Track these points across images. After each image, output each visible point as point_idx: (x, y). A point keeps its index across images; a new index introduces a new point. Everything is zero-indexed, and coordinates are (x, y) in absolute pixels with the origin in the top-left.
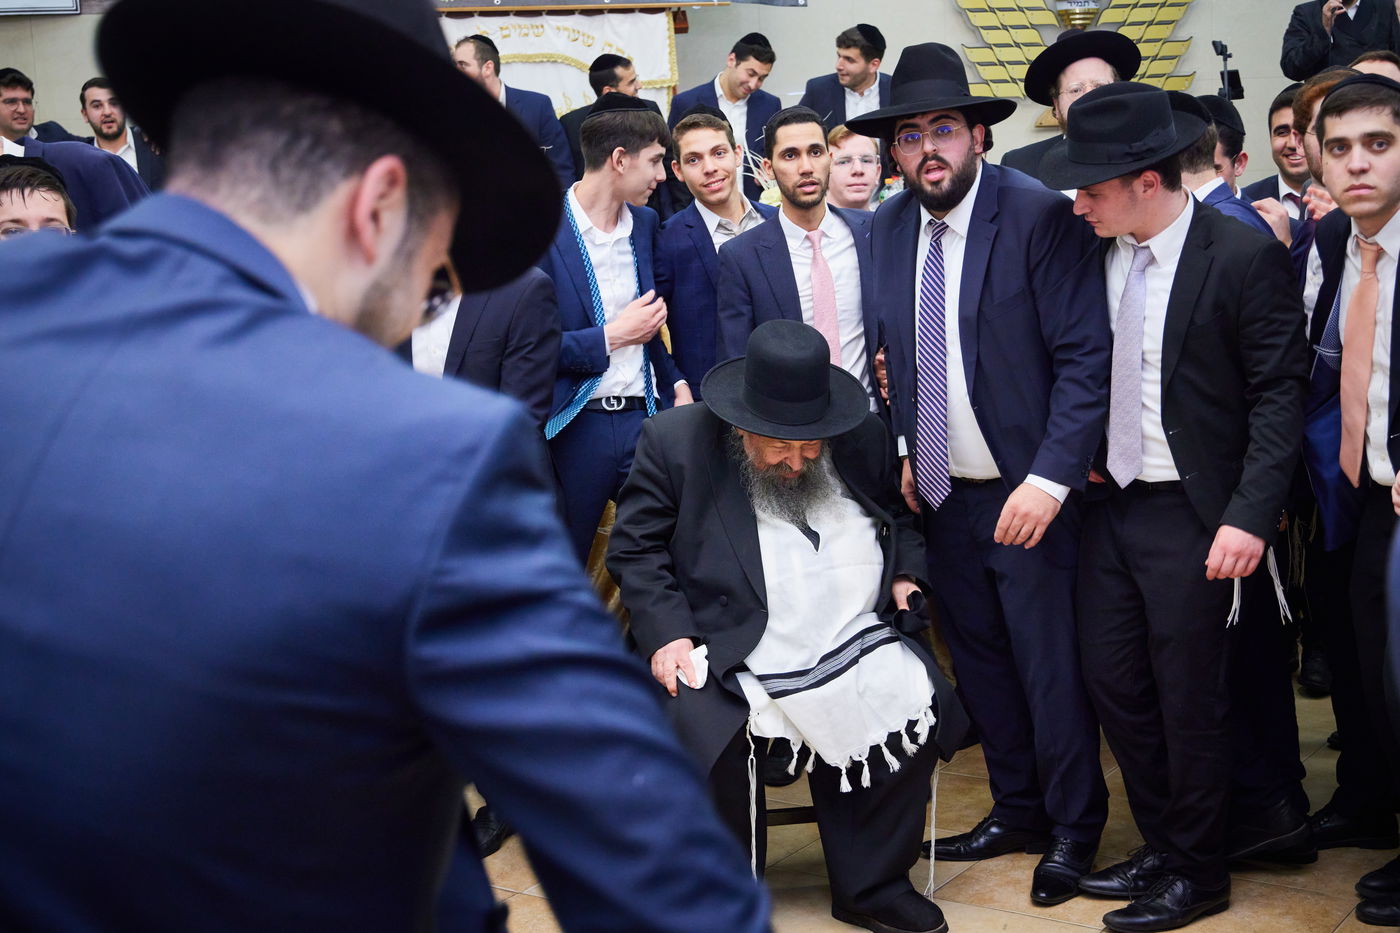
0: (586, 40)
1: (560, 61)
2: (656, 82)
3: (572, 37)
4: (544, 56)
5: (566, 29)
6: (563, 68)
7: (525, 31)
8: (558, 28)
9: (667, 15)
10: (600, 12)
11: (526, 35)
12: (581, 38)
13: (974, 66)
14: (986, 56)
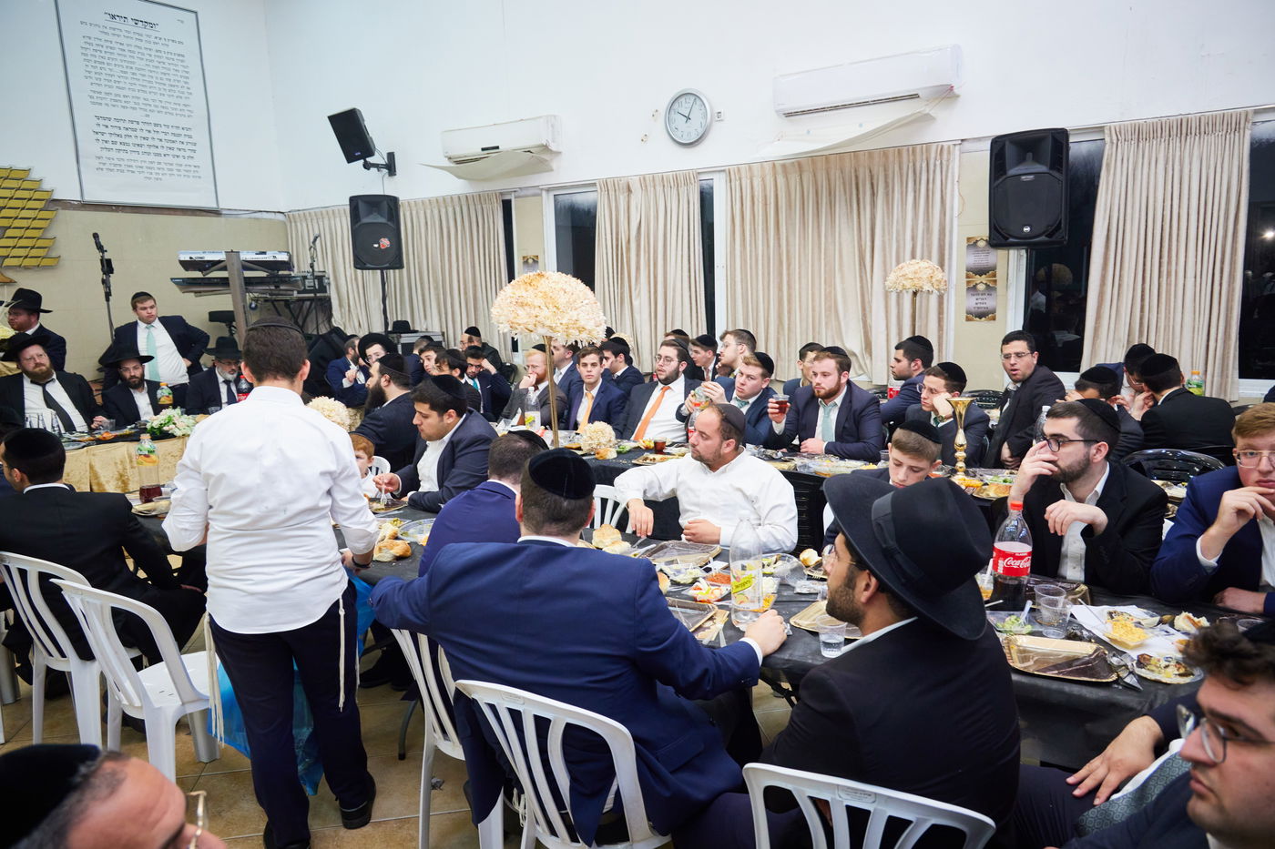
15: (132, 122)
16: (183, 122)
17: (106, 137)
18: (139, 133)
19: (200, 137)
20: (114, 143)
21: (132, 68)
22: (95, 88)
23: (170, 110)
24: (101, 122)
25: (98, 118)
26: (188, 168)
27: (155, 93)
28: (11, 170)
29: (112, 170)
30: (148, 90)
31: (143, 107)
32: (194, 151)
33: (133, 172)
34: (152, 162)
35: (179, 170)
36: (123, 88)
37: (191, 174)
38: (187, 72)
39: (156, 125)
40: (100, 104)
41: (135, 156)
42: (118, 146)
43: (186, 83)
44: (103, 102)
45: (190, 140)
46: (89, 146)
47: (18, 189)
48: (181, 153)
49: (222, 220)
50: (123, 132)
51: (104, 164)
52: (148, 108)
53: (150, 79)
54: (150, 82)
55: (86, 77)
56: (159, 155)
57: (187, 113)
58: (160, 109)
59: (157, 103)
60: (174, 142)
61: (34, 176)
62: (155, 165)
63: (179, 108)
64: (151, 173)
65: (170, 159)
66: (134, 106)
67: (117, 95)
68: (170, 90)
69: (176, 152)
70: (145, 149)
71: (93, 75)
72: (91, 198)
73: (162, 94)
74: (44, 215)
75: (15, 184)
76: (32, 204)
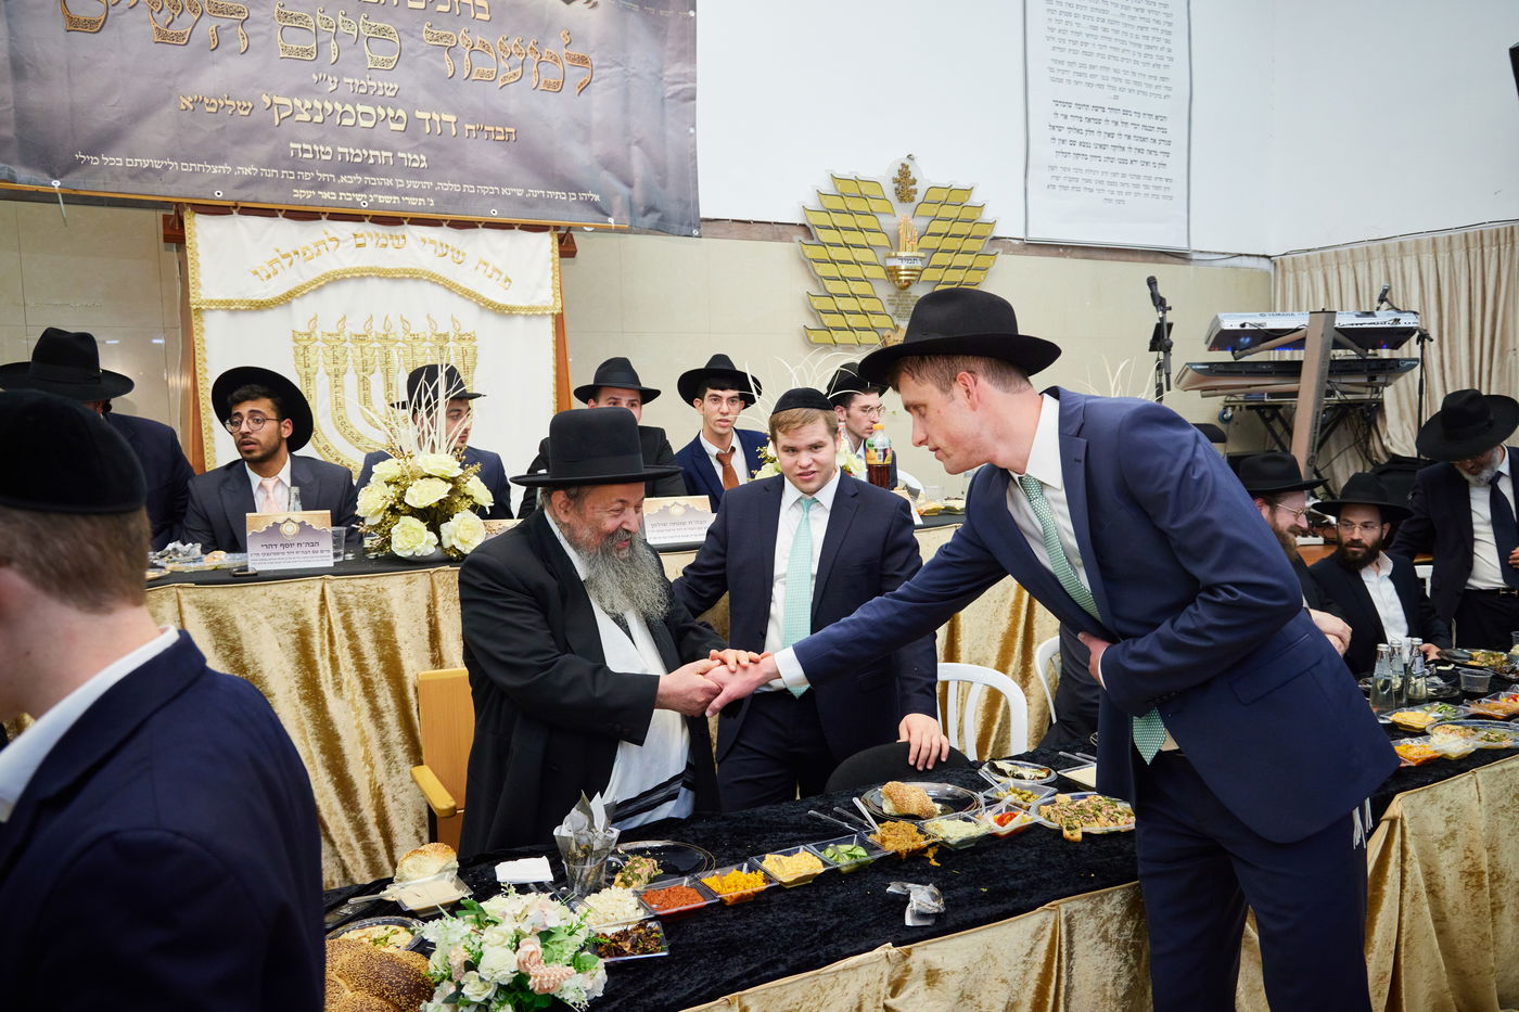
0: (455, 256)
1: (425, 278)
2: (537, 308)
3: (439, 250)
4: (406, 271)
5: (432, 242)
6: (427, 286)
7: (383, 241)
8: (423, 241)
9: (552, 235)
10: (471, 225)
11: (386, 245)
12: (450, 253)
13: (818, 313)
14: (828, 304)
15: (1096, 108)
16: (1157, 106)
17: (1064, 134)
18: (1103, 127)
19: (1177, 132)
20: (1073, 143)
21: (1103, 21)
22: (1058, 55)
23: (1143, 88)
24: (1061, 110)
25: (1056, 102)
26: (1158, 183)
27: (1128, 60)
28: (951, 190)
29: (1066, 188)
30: (1119, 54)
31: (1112, 83)
32: (1168, 155)
33: (1091, 190)
34: (1115, 174)
35: (1147, 187)
36: (1091, 54)
37: (1161, 193)
38: (1170, 24)
39: (1126, 112)
40: (1061, 81)
41: (1094, 164)
42: (1077, 149)
43: (1167, 41)
44: (1065, 77)
45: (1163, 136)
46: (1043, 151)
47: (956, 220)
48: (1151, 158)
49: (1190, 269)
50: (1084, 126)
51: (1058, 178)
52: (1118, 85)
53: (1124, 38)
54: (1123, 42)
55: (1048, 38)
56: (1123, 161)
57: (1163, 92)
58: (1132, 86)
59: (1129, 77)
60: (1144, 139)
61: (975, 199)
62: (1118, 179)
63: (1154, 83)
64: (1113, 193)
65: (1137, 169)
66: (1101, 82)
67: (1083, 65)
68: (1146, 55)
69: (1145, 157)
70: (1109, 152)
71: (1056, 34)
72: (1036, 234)
73: (1136, 62)
74: (980, 262)
75: (953, 212)
76: (969, 245)
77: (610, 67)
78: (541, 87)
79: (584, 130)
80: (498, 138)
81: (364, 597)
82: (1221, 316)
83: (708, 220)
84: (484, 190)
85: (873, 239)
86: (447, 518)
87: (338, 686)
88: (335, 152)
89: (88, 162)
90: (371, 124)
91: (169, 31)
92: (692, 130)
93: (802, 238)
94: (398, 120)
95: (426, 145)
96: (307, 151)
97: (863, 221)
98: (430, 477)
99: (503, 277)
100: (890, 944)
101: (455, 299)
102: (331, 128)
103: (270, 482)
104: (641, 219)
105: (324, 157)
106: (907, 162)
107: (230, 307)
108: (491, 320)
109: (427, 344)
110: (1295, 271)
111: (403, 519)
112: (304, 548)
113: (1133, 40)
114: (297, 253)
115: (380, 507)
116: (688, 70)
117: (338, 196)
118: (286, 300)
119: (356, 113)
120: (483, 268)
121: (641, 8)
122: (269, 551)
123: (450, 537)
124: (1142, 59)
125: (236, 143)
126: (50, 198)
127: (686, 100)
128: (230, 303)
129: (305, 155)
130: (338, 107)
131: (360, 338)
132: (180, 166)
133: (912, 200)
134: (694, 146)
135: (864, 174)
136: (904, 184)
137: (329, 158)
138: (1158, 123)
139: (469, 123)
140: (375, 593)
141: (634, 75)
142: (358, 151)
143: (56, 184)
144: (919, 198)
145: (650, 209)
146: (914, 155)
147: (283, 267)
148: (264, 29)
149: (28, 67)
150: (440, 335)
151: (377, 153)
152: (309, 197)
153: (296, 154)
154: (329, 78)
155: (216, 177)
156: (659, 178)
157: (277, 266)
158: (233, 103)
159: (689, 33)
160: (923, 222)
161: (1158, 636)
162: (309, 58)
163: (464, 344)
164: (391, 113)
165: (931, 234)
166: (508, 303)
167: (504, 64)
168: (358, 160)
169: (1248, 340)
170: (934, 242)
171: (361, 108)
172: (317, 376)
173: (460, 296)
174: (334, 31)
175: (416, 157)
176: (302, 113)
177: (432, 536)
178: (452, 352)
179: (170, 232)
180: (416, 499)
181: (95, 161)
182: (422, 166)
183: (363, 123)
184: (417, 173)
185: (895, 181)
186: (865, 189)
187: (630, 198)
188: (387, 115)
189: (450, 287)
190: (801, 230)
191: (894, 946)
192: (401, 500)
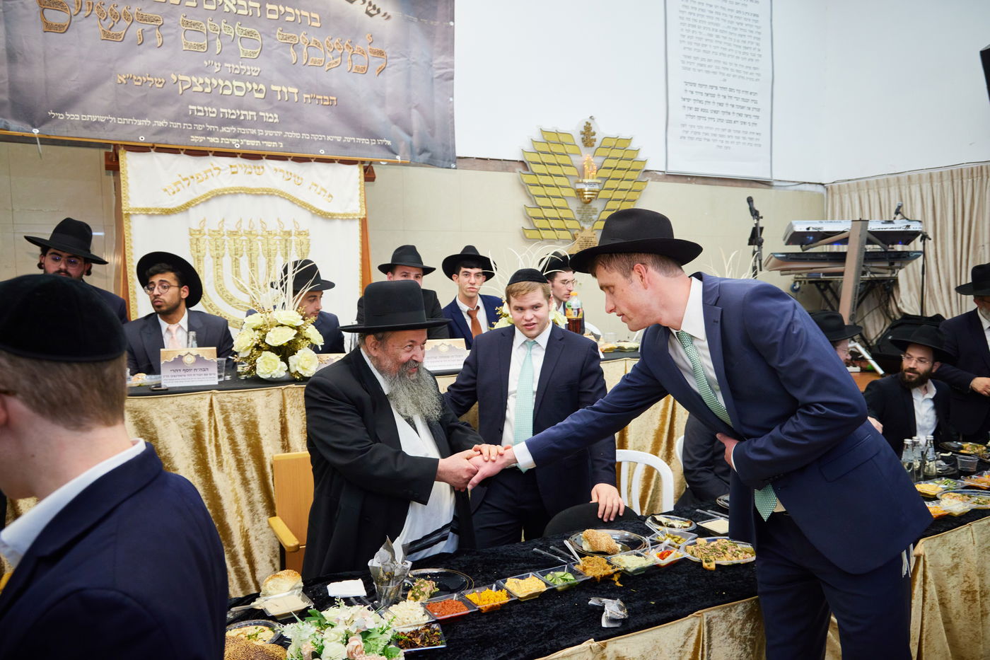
0: (297, 180)
1: (277, 194)
2: (349, 215)
3: (286, 177)
4: (264, 190)
5: (281, 171)
6: (278, 199)
7: (249, 170)
8: (276, 170)
9: (359, 166)
10: (307, 160)
11: (251, 173)
12: (293, 178)
13: (530, 219)
14: (538, 213)
15: (712, 87)
16: (751, 86)
17: (691, 104)
18: (717, 100)
19: (764, 103)
20: (697, 109)
21: (716, 31)
22: (687, 52)
23: (742, 74)
24: (689, 88)
25: (686, 83)
26: (751, 136)
27: (733, 56)
28: (618, 139)
29: (692, 138)
30: (727, 53)
31: (722, 71)
32: (757, 117)
33: (708, 140)
34: (724, 130)
35: (744, 138)
36: (708, 52)
37: (754, 142)
38: (759, 33)
39: (731, 90)
40: (689, 69)
41: (711, 123)
42: (700, 113)
43: (758, 44)
44: (692, 66)
45: (755, 106)
46: (677, 113)
47: (621, 159)
48: (747, 120)
49: (772, 192)
50: (704, 98)
51: (687, 132)
52: (726, 72)
53: (730, 42)
54: (730, 45)
55: (681, 41)
56: (729, 121)
57: (755, 77)
58: (736, 73)
59: (733, 67)
60: (743, 107)
61: (634, 146)
62: (726, 133)
63: (750, 71)
64: (722, 142)
65: (738, 127)
66: (715, 70)
67: (703, 59)
68: (744, 53)
69: (744, 119)
70: (719, 116)
71: (686, 39)
72: (673, 169)
73: (738, 57)
74: (637, 186)
75: (619, 154)
76: (630, 175)
77: (398, 58)
78: (353, 70)
79: (381, 99)
80: (325, 103)
81: (238, 405)
82: (794, 222)
83: (460, 158)
84: (315, 137)
85: (567, 171)
86: (293, 352)
87: (220, 464)
88: (219, 112)
89: (56, 117)
90: (242, 94)
91: (111, 32)
92: (451, 99)
93: (521, 170)
94: (260, 91)
95: (278, 108)
96: (200, 111)
97: (561, 159)
98: (282, 325)
99: (327, 194)
100: (592, 640)
101: (296, 209)
102: (216, 97)
103: (173, 328)
104: (417, 157)
105: (211, 115)
106: (590, 121)
107: (148, 213)
108: (320, 223)
109: (276, 238)
110: (840, 193)
111: (264, 353)
112: (198, 372)
113: (736, 43)
114: (192, 177)
115: (249, 345)
116: (448, 60)
117: (220, 140)
118: (185, 208)
119: (233, 86)
120: (314, 188)
121: (419, 20)
122: (175, 374)
123: (295, 365)
124: (741, 56)
125: (154, 105)
126: (31, 140)
127: (447, 80)
128: (148, 210)
129: (199, 114)
130: (221, 82)
131: (234, 233)
132: (117, 120)
133: (593, 146)
134: (452, 109)
135: (562, 129)
136: (588, 136)
137: (214, 115)
138: (751, 97)
139: (306, 93)
140: (245, 402)
141: (414, 63)
142: (233, 111)
143: (36, 131)
144: (597, 144)
145: (424, 151)
146: (594, 116)
147: (183, 187)
148: (174, 31)
149: (18, 55)
150: (286, 232)
151: (246, 113)
152: (201, 141)
153: (193, 113)
154: (216, 64)
155: (141, 128)
156: (429, 130)
157: (179, 186)
158: (152, 79)
159: (449, 36)
160: (600, 160)
161: (771, 436)
162: (202, 50)
163: (302, 238)
164: (255, 86)
165: (605, 168)
166: (331, 211)
167: (329, 56)
168: (234, 117)
169: (811, 238)
170: (607, 173)
171: (236, 83)
172: (205, 258)
173: (299, 206)
174: (218, 33)
175: (271, 115)
176: (197, 86)
177: (284, 364)
178: (293, 243)
179: (109, 163)
180: (273, 341)
181: (61, 116)
182: (275, 121)
183: (237, 93)
184: (272, 126)
185: (582, 133)
186: (563, 139)
187: (411, 143)
188: (252, 88)
189: (293, 201)
190: (521, 165)
191: (595, 641)
192: (263, 341)
